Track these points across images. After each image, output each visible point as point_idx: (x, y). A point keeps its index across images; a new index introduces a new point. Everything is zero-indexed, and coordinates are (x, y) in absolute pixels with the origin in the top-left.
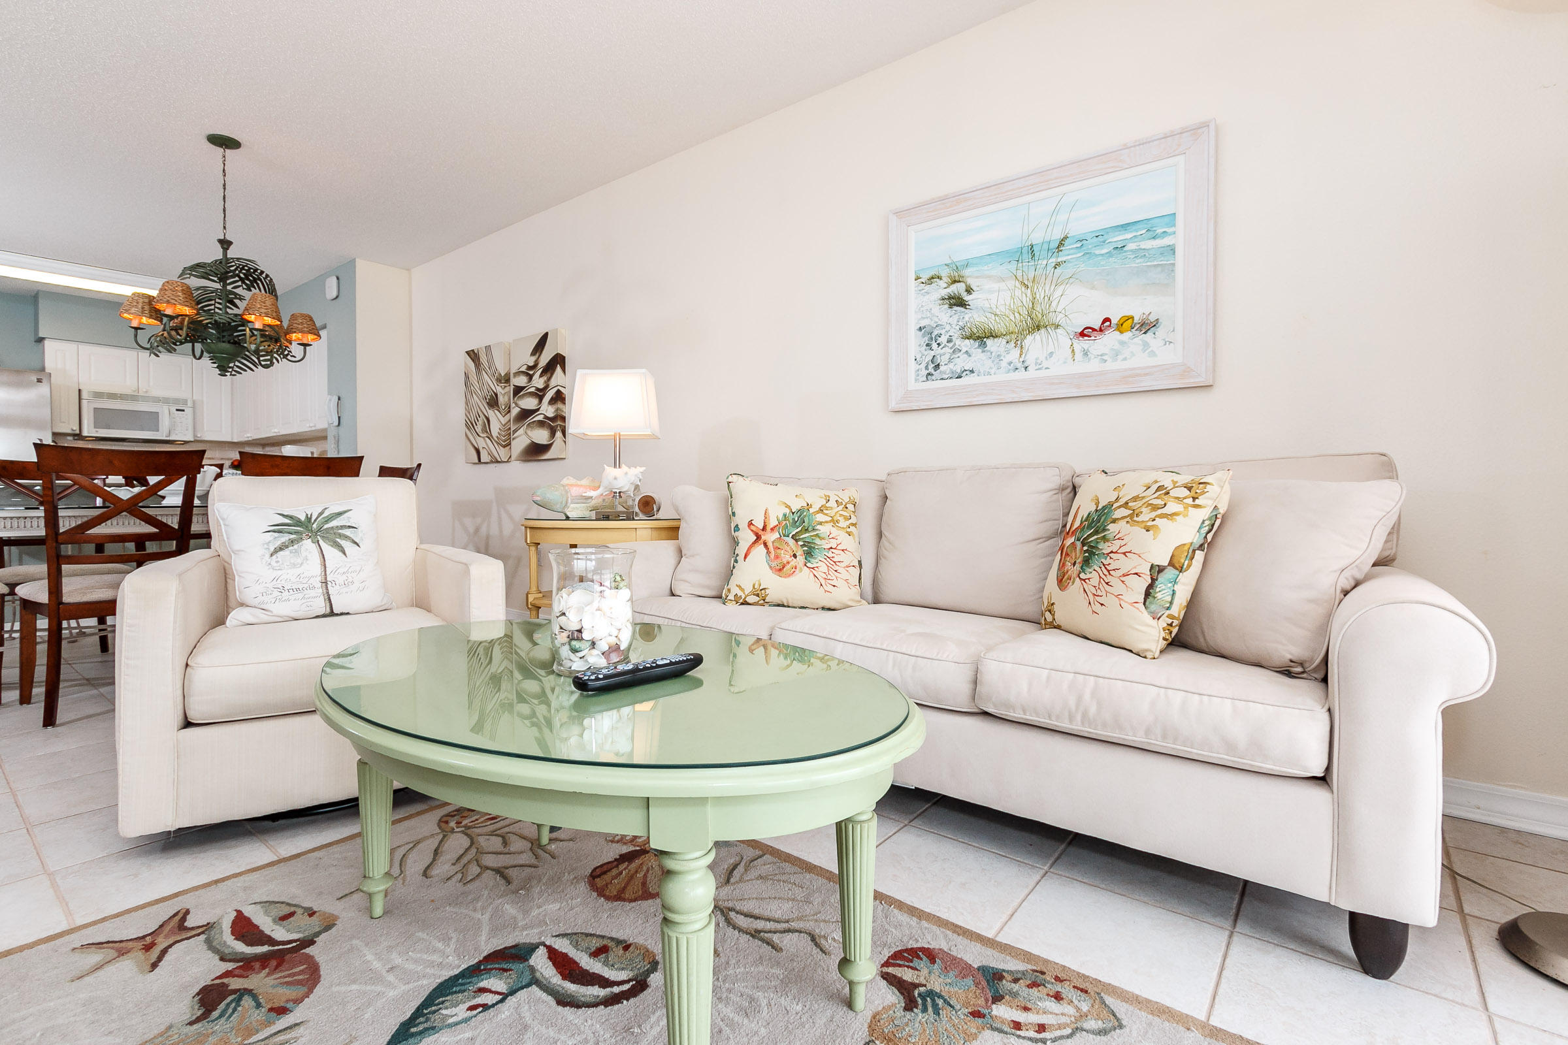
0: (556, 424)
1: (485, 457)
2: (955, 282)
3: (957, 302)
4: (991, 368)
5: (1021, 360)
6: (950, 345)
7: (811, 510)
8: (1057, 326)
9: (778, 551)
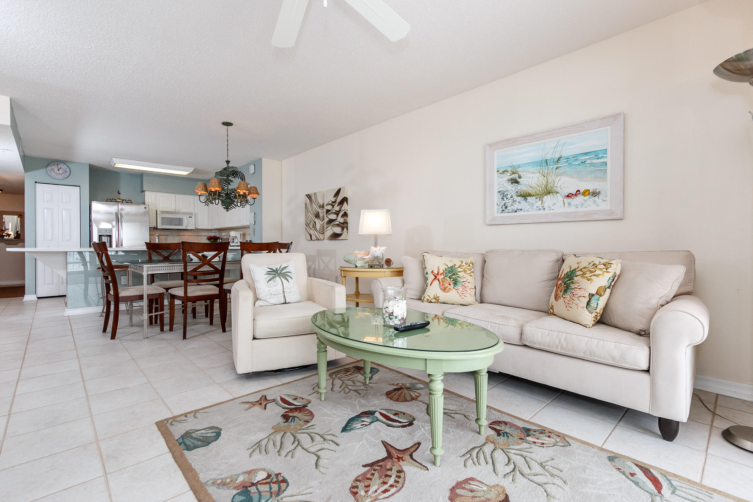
0: (344, 225)
1: (313, 238)
2: (514, 173)
3: (515, 182)
4: (529, 209)
5: (542, 206)
6: (512, 199)
7: (456, 267)
8: (557, 193)
9: (444, 282)
